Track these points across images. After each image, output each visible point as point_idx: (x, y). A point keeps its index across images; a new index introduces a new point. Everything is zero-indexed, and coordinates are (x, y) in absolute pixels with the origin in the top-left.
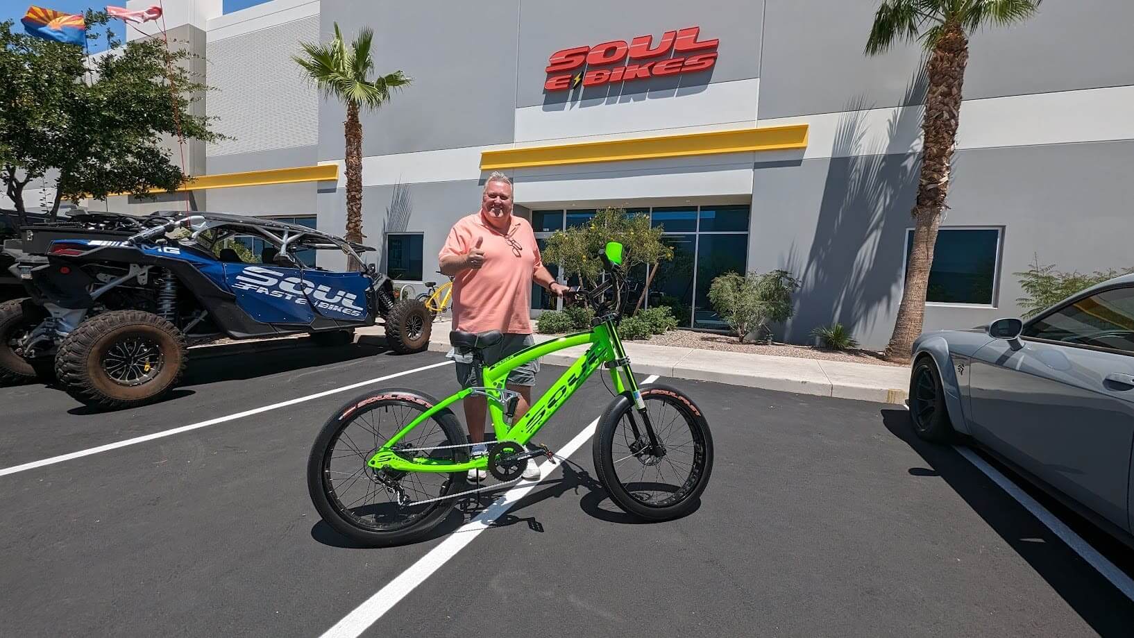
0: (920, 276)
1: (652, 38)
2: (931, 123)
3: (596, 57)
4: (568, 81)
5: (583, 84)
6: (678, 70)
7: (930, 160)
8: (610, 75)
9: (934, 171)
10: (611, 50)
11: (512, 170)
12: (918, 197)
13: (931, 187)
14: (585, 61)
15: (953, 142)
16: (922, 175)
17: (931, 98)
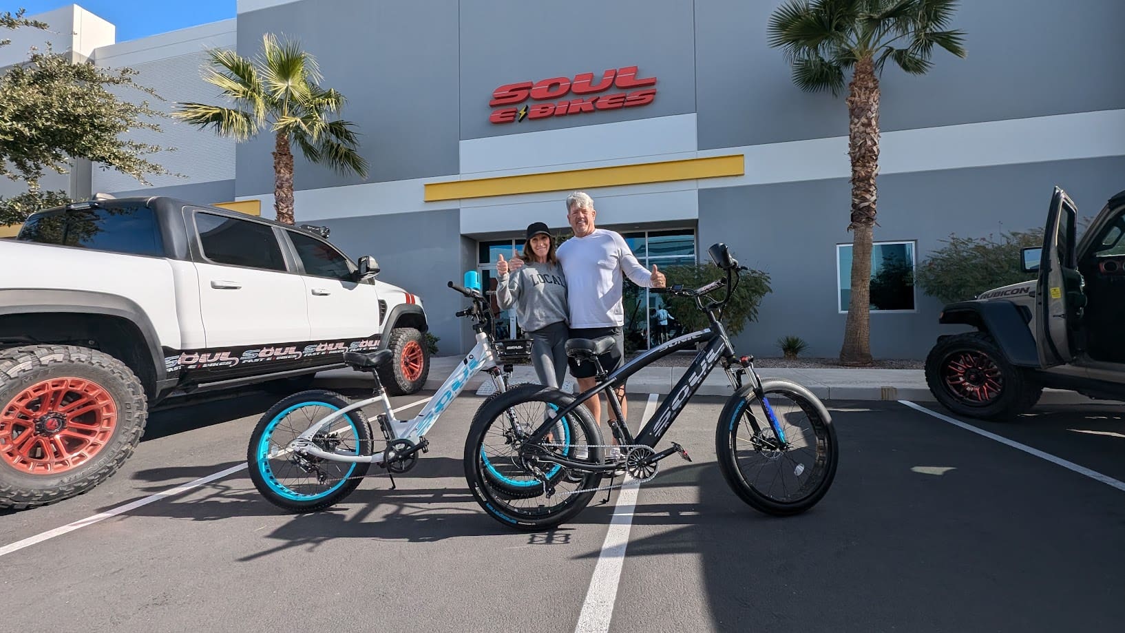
0: (863, 285)
1: (593, 76)
2: (857, 150)
3: (540, 91)
4: (513, 114)
5: (529, 116)
6: (621, 104)
7: (860, 182)
8: (555, 109)
9: (864, 191)
10: (555, 84)
11: (458, 201)
12: (852, 215)
13: (863, 205)
14: (529, 95)
15: (877, 166)
16: (853, 195)
17: (854, 129)
